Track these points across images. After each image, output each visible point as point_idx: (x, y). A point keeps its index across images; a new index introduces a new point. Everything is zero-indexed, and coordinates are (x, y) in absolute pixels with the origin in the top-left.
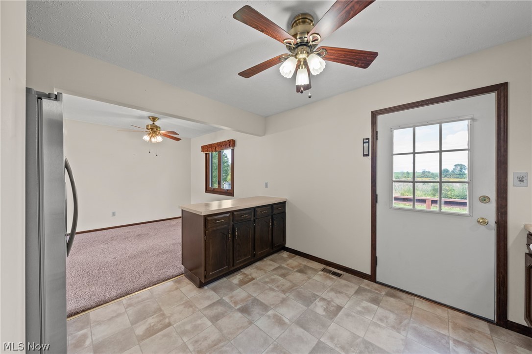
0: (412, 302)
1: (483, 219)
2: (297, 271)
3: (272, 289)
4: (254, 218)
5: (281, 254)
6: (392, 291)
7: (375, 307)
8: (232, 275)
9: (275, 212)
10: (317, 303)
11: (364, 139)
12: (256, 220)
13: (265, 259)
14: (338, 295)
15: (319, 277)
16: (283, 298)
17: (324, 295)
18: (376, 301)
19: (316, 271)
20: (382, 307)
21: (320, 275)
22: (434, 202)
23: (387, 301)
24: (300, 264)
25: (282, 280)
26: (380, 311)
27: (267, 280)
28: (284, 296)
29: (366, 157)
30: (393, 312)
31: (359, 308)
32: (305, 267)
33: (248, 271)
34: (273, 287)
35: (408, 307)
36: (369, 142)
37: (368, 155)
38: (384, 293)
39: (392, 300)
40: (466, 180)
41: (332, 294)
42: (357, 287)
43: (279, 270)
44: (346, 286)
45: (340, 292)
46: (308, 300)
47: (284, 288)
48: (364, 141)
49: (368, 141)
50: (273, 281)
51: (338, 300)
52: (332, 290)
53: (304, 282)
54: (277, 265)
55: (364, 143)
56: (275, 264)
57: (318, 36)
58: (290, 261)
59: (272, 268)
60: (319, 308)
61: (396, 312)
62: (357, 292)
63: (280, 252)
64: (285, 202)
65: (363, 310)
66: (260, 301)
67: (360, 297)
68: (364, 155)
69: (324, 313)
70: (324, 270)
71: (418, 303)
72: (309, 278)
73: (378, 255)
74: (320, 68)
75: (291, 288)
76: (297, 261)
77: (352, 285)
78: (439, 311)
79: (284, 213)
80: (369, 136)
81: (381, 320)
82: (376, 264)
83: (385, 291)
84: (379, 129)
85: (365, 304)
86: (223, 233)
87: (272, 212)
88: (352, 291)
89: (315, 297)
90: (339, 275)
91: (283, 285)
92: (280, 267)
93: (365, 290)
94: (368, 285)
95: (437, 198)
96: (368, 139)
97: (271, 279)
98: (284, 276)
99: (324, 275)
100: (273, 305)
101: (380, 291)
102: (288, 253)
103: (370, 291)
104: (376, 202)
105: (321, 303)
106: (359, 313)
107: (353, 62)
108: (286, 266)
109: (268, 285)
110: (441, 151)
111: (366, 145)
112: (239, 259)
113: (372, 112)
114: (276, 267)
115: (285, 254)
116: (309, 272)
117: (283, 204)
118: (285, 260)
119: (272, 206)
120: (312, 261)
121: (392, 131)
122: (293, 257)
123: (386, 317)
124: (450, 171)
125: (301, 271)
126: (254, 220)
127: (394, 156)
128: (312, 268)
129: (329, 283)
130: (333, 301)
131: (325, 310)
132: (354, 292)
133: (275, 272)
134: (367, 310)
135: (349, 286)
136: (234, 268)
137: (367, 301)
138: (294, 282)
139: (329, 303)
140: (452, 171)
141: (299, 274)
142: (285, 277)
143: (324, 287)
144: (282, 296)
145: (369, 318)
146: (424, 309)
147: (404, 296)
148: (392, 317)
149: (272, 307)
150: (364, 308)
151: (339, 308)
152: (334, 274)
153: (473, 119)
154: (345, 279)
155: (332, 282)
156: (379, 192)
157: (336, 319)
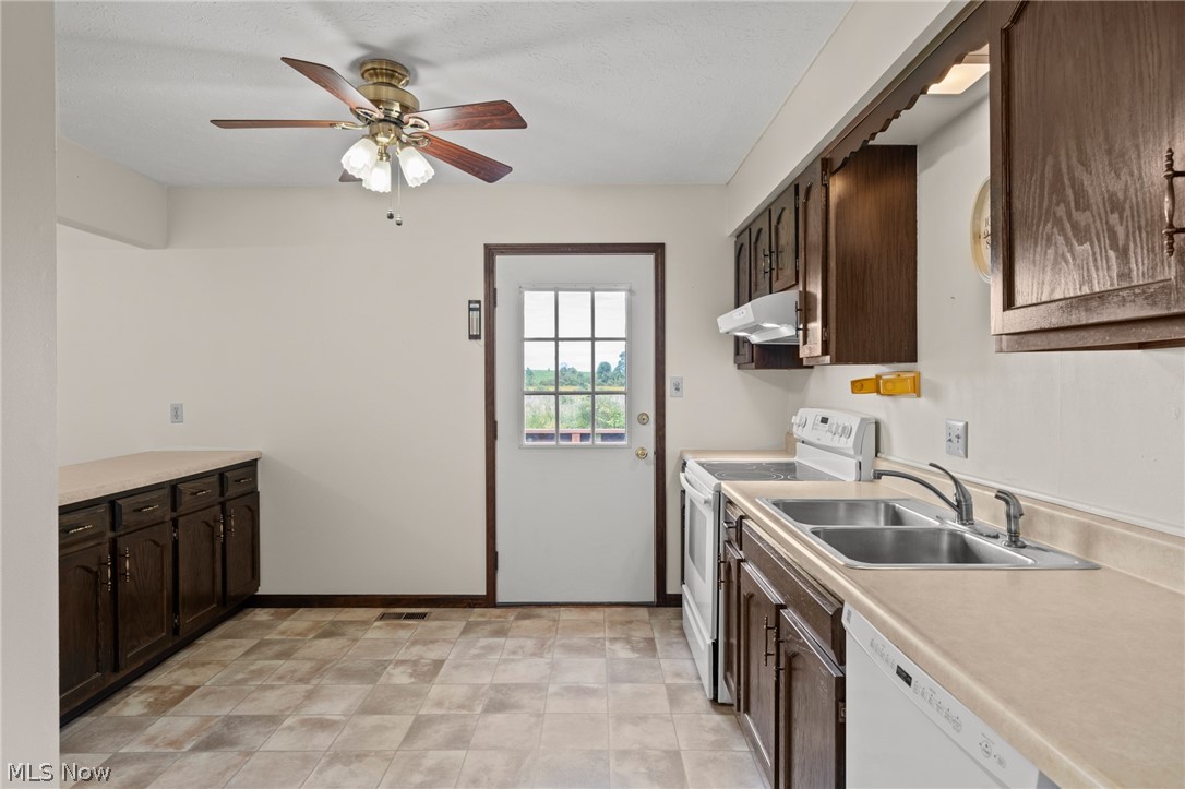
0: (556, 616)
1: (643, 449)
2: (317, 637)
3: (264, 688)
4: (174, 515)
5: (248, 618)
6: (525, 611)
7: (503, 640)
8: (107, 704)
9: (232, 491)
10: (392, 671)
11: (470, 302)
12: (181, 520)
13: (201, 641)
14: (430, 646)
15: (376, 632)
16: (307, 691)
17: (402, 655)
18: (501, 632)
19: (365, 624)
20: (512, 637)
21: (380, 628)
22: (584, 437)
23: (518, 627)
24: (319, 622)
25: (284, 666)
26: (510, 643)
27: (240, 676)
28: (309, 687)
29: (473, 342)
30: (530, 637)
31: (474, 652)
32: (333, 623)
33: (160, 678)
34: (269, 682)
35: (551, 623)
36: (479, 309)
37: (477, 337)
38: (512, 618)
39: (527, 623)
40: (623, 389)
41: (417, 650)
42: (463, 624)
43: (264, 649)
44: (441, 628)
45: (433, 642)
46: (370, 674)
47: (298, 675)
48: (472, 306)
49: (477, 306)
50: (259, 673)
51: (433, 653)
52: (415, 643)
53: (345, 650)
54: (249, 643)
55: (470, 309)
56: (244, 641)
57: (426, 124)
58: (285, 625)
59: (241, 651)
60: (400, 677)
61: (535, 635)
62: (465, 631)
63: (241, 614)
64: (256, 460)
65: (482, 652)
66: (248, 716)
67: (472, 636)
68: (471, 337)
69: (413, 680)
70: (382, 617)
71: (566, 615)
72: (355, 640)
73: (499, 548)
74: (423, 178)
75: (319, 669)
76: (305, 619)
77: (454, 623)
78: (595, 614)
79: (254, 494)
80: (481, 298)
81: (514, 653)
82: (496, 567)
83: (512, 614)
84: (499, 284)
85: (484, 642)
86: (87, 569)
87: (222, 494)
88: (457, 632)
89: (383, 665)
90: (422, 616)
91: (295, 671)
92: (261, 645)
93: (478, 624)
94: (483, 615)
95: (588, 430)
96: (479, 302)
97: (253, 672)
98: (285, 655)
99: (387, 625)
100: (289, 708)
101: (505, 617)
102: (267, 610)
103: (486, 623)
104: (495, 437)
105: (401, 669)
106: (477, 656)
107: (472, 169)
108: (279, 638)
109: (250, 683)
110: (593, 339)
111: (475, 314)
112: (133, 648)
113: (486, 246)
114: (247, 648)
115: (262, 615)
116: (351, 630)
117: (249, 467)
118: (268, 626)
119: (221, 474)
120: (347, 609)
121: (521, 293)
122: (293, 613)
123: (521, 647)
124: (613, 369)
125: (327, 634)
126: (175, 522)
127: (525, 343)
128: (351, 622)
129: (404, 634)
130: (422, 658)
131: (411, 675)
132: (459, 633)
133: (254, 657)
134: (490, 649)
135: (447, 628)
136: (120, 676)
137: (486, 637)
138: (320, 658)
139: (415, 663)
140: (616, 369)
141: (325, 641)
142: (290, 656)
143: (396, 644)
144: (302, 688)
145: (494, 658)
146: (575, 618)
147: (544, 611)
148: (529, 644)
149: (288, 713)
150: (482, 648)
151: (438, 664)
152: (410, 616)
153: (631, 292)
154: (436, 619)
155: (407, 631)
156: (499, 417)
157: (438, 678)
